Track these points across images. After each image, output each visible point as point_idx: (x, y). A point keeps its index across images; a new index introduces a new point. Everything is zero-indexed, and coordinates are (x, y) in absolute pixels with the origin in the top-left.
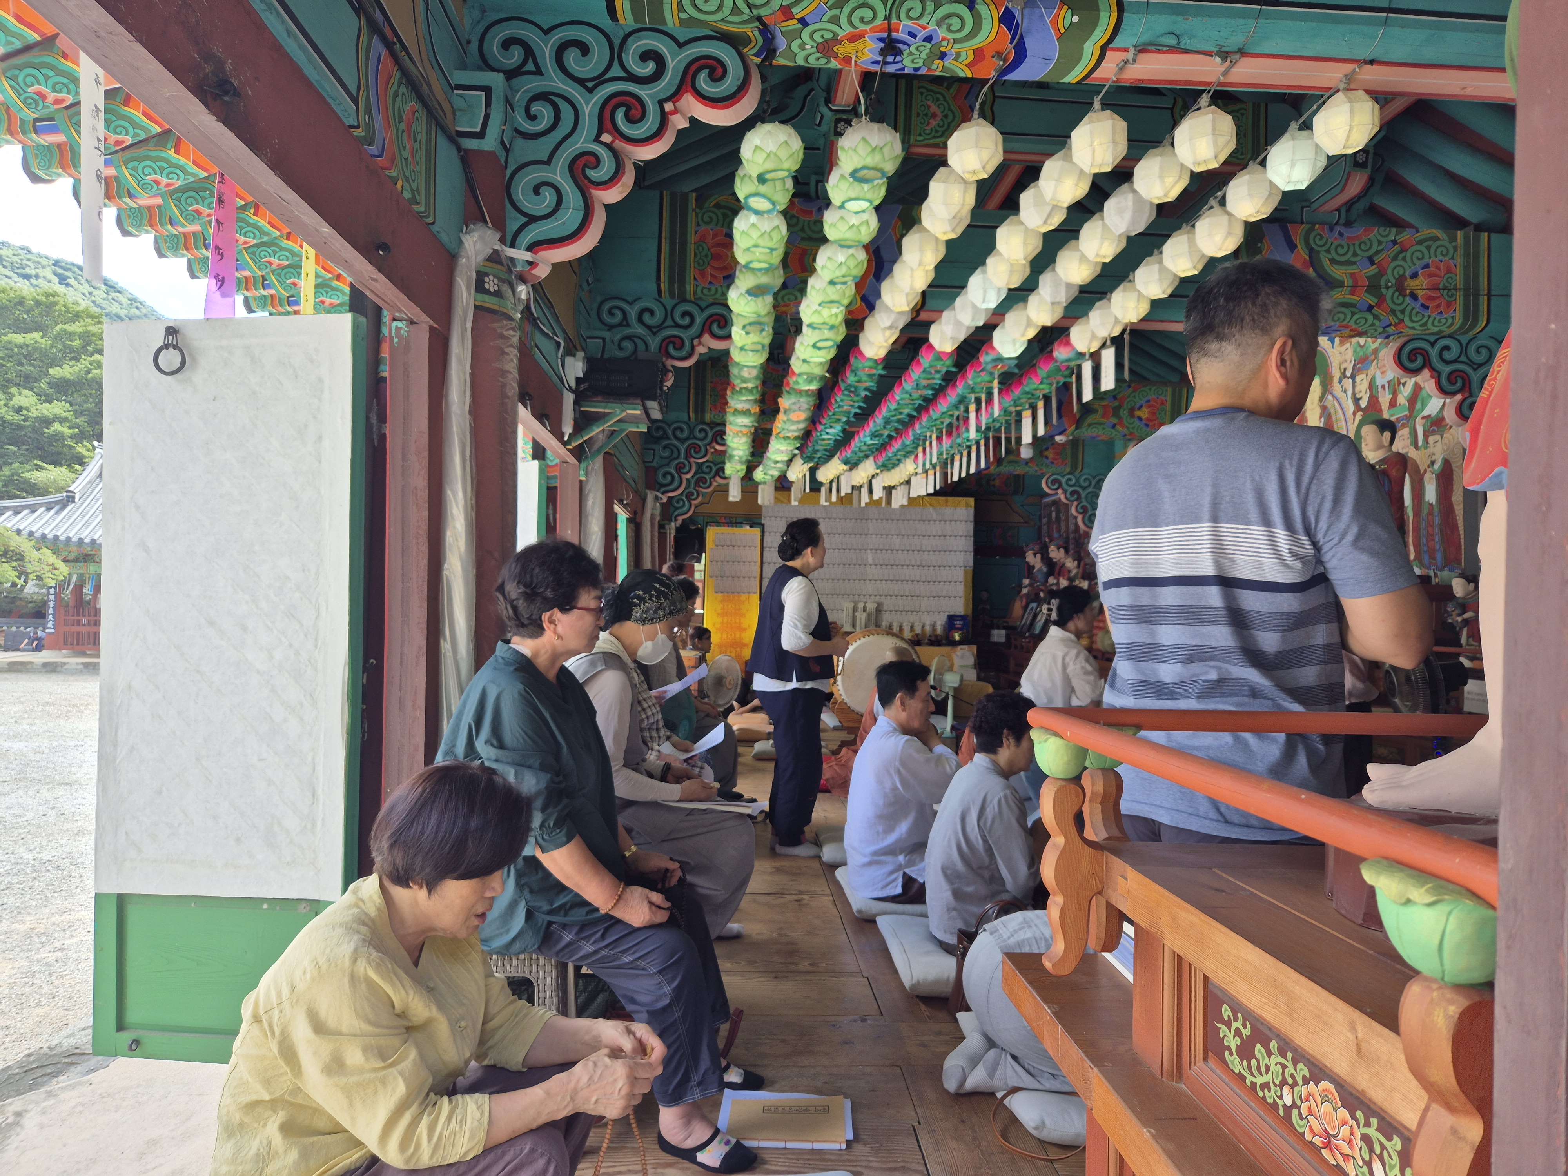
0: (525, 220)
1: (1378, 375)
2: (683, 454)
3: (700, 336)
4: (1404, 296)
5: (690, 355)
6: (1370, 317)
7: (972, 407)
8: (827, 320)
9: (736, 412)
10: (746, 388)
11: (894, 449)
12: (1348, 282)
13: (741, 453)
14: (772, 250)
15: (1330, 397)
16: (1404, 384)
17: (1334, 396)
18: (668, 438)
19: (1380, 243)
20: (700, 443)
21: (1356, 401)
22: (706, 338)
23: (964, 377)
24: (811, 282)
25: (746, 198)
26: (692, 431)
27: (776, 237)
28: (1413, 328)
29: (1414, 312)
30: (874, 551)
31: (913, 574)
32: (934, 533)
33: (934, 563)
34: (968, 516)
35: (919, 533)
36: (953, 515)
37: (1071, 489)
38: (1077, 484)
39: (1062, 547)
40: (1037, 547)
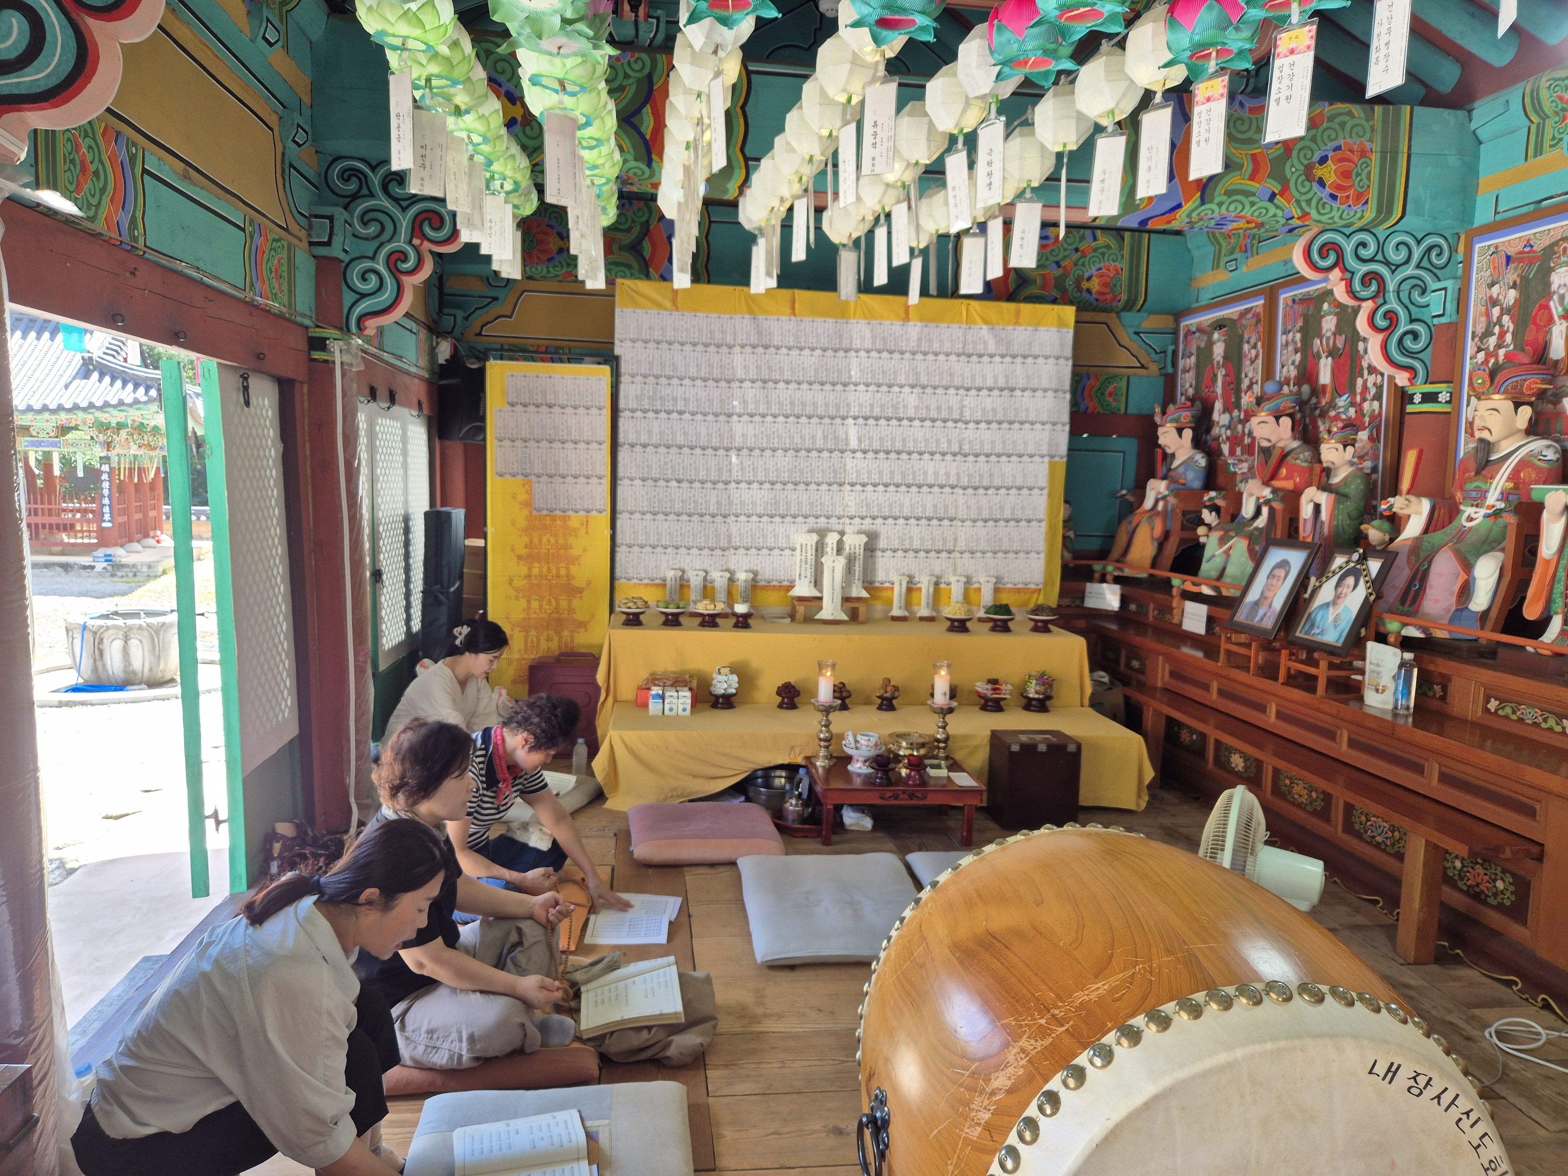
30: (861, 421)
31: (942, 472)
32: (990, 383)
33: (987, 449)
34: (1062, 345)
35: (957, 382)
36: (1030, 344)
37: (1365, 268)
38: (1379, 257)
39: (1287, 415)
40: (1186, 416)
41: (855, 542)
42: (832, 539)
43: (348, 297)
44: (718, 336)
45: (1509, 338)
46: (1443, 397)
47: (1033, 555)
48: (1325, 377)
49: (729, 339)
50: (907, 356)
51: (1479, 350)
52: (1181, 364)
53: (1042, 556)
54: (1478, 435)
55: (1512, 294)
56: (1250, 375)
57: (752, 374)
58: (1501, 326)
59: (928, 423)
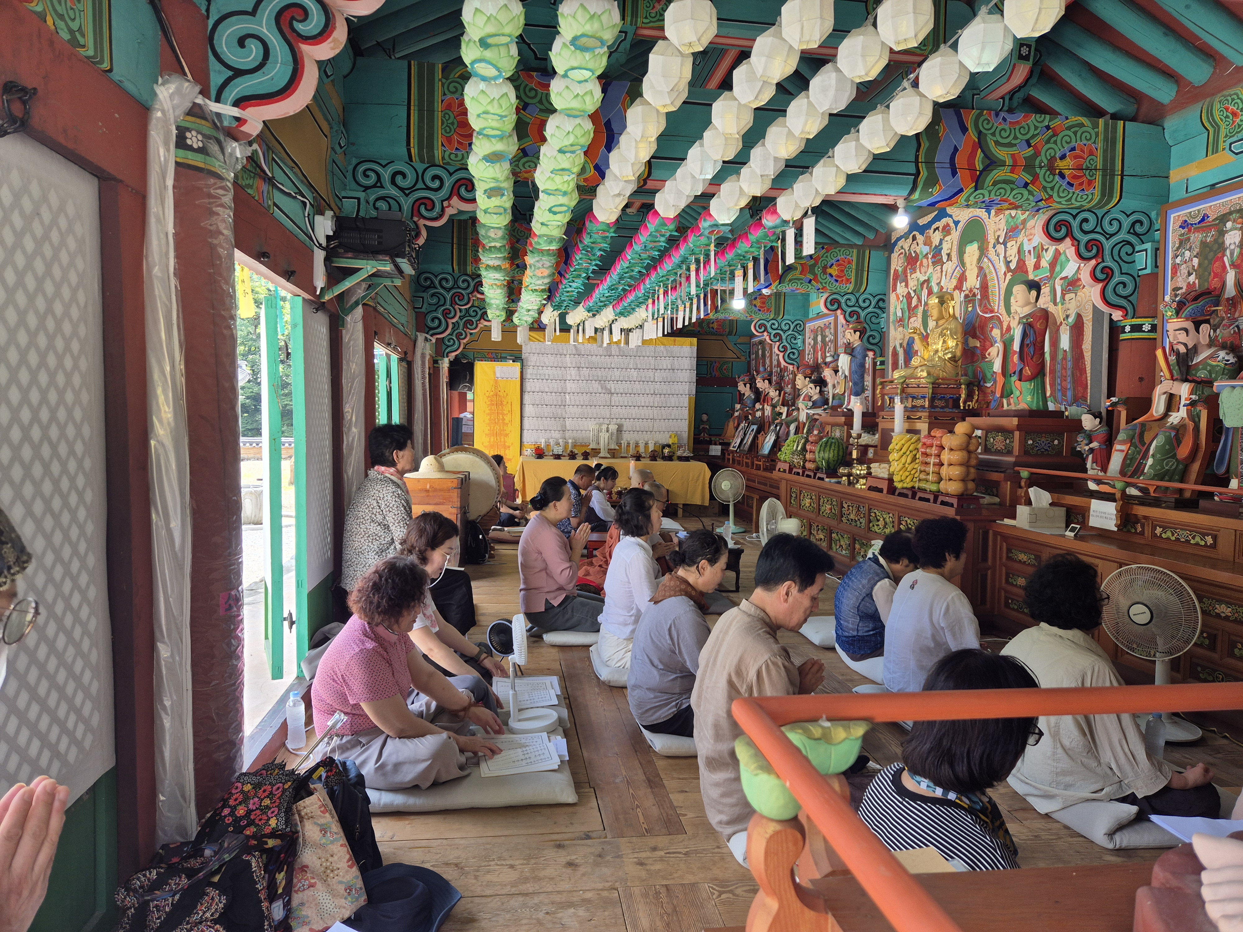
0: (230, 73)
1: (1026, 241)
2: (448, 302)
3: (449, 198)
4: (1054, 175)
5: (441, 216)
6: (1025, 193)
7: (693, 267)
8: (560, 187)
9: (488, 267)
10: (495, 247)
11: (629, 300)
12: (1009, 162)
13: (498, 302)
14: (502, 117)
15: (986, 260)
16: (1047, 250)
17: (989, 259)
18: (435, 288)
19: (1036, 128)
20: (463, 292)
21: (1008, 263)
22: (455, 200)
23: (685, 240)
24: (544, 149)
25: (473, 63)
26: (456, 281)
27: (505, 103)
28: (1060, 203)
29: (1061, 189)
30: (615, 382)
33: (664, 392)
34: (692, 353)
36: (680, 352)
37: (774, 332)
39: (766, 379)
40: (746, 379)
41: (613, 428)
42: (604, 427)
43: (444, 347)
44: (561, 351)
45: (812, 355)
49: (565, 352)
51: (808, 359)
52: (752, 357)
53: (687, 433)
55: (813, 342)
58: (811, 352)
59: (641, 383)
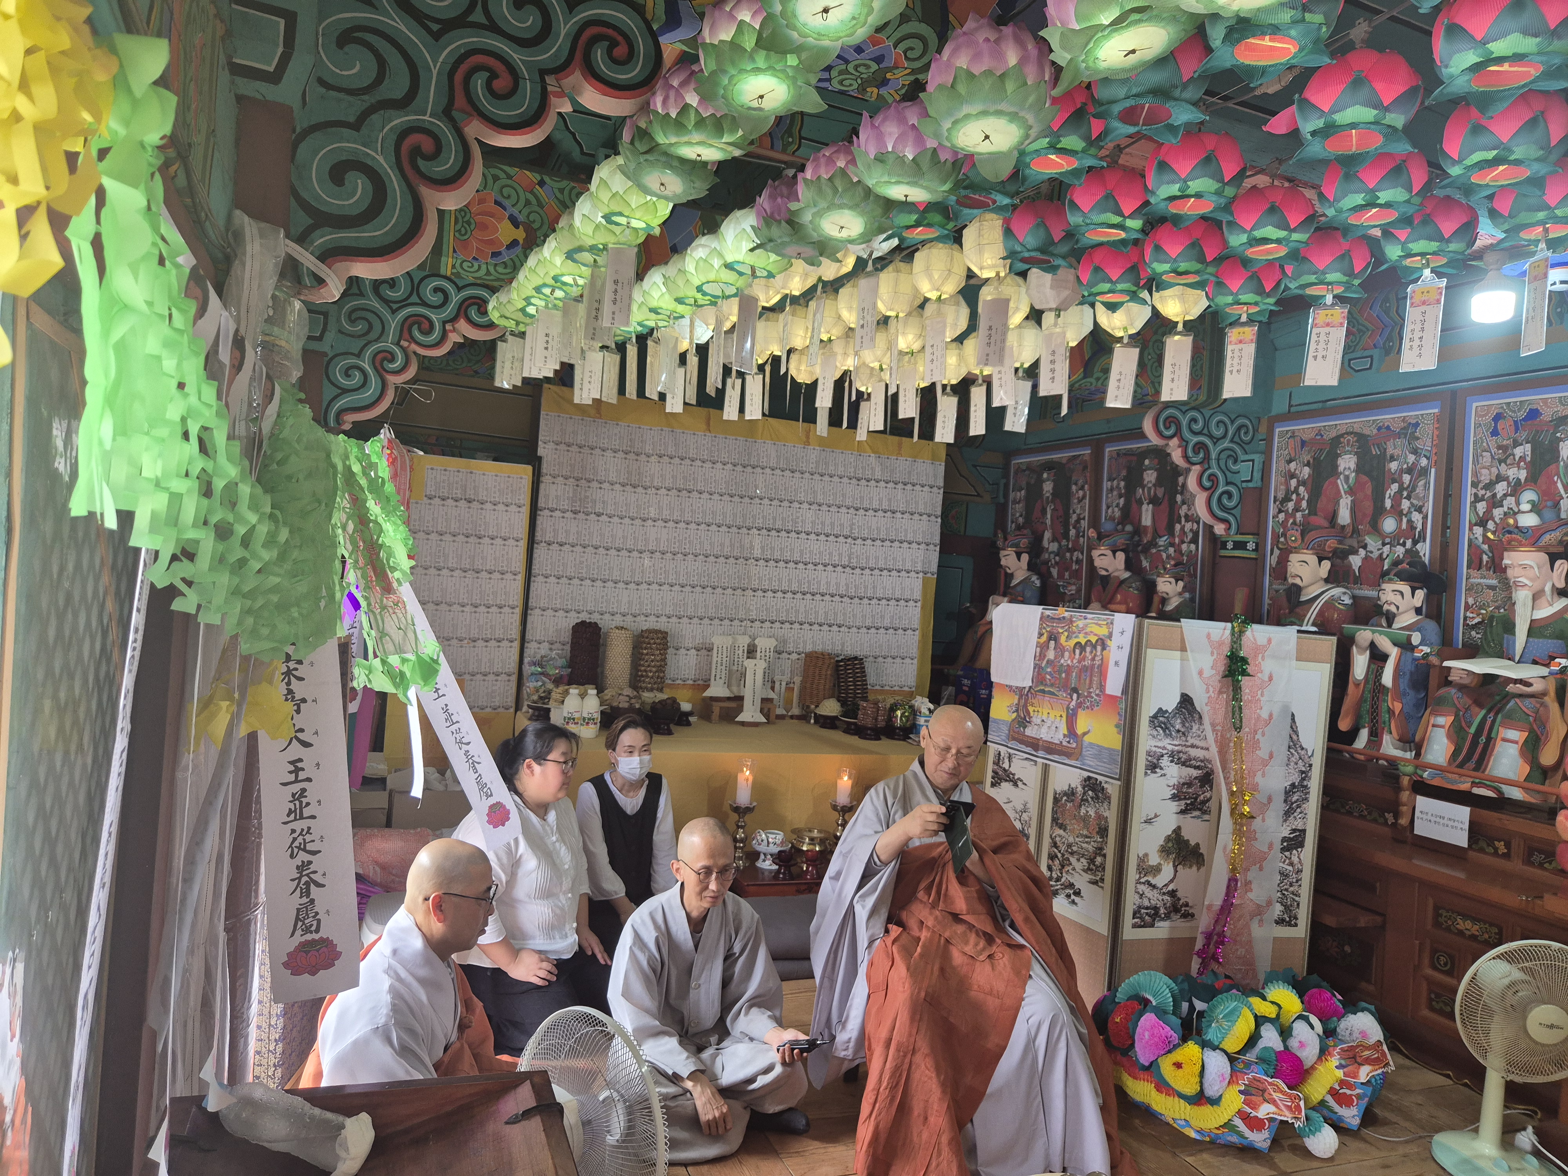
30: (764, 532)
31: (833, 582)
32: (875, 505)
33: (872, 563)
34: (935, 476)
35: (849, 502)
36: (909, 473)
37: (1196, 439)
38: (1205, 431)
39: (1122, 550)
40: (1024, 542)
41: (766, 645)
44: (638, 445)
45: (1304, 504)
46: (1251, 546)
47: (908, 661)
48: (1147, 520)
49: (648, 449)
50: (807, 475)
51: (1280, 511)
52: (1012, 495)
53: (915, 661)
54: (1291, 580)
55: (1307, 471)
56: (1078, 511)
57: (668, 483)
58: (1298, 495)
59: (822, 537)
